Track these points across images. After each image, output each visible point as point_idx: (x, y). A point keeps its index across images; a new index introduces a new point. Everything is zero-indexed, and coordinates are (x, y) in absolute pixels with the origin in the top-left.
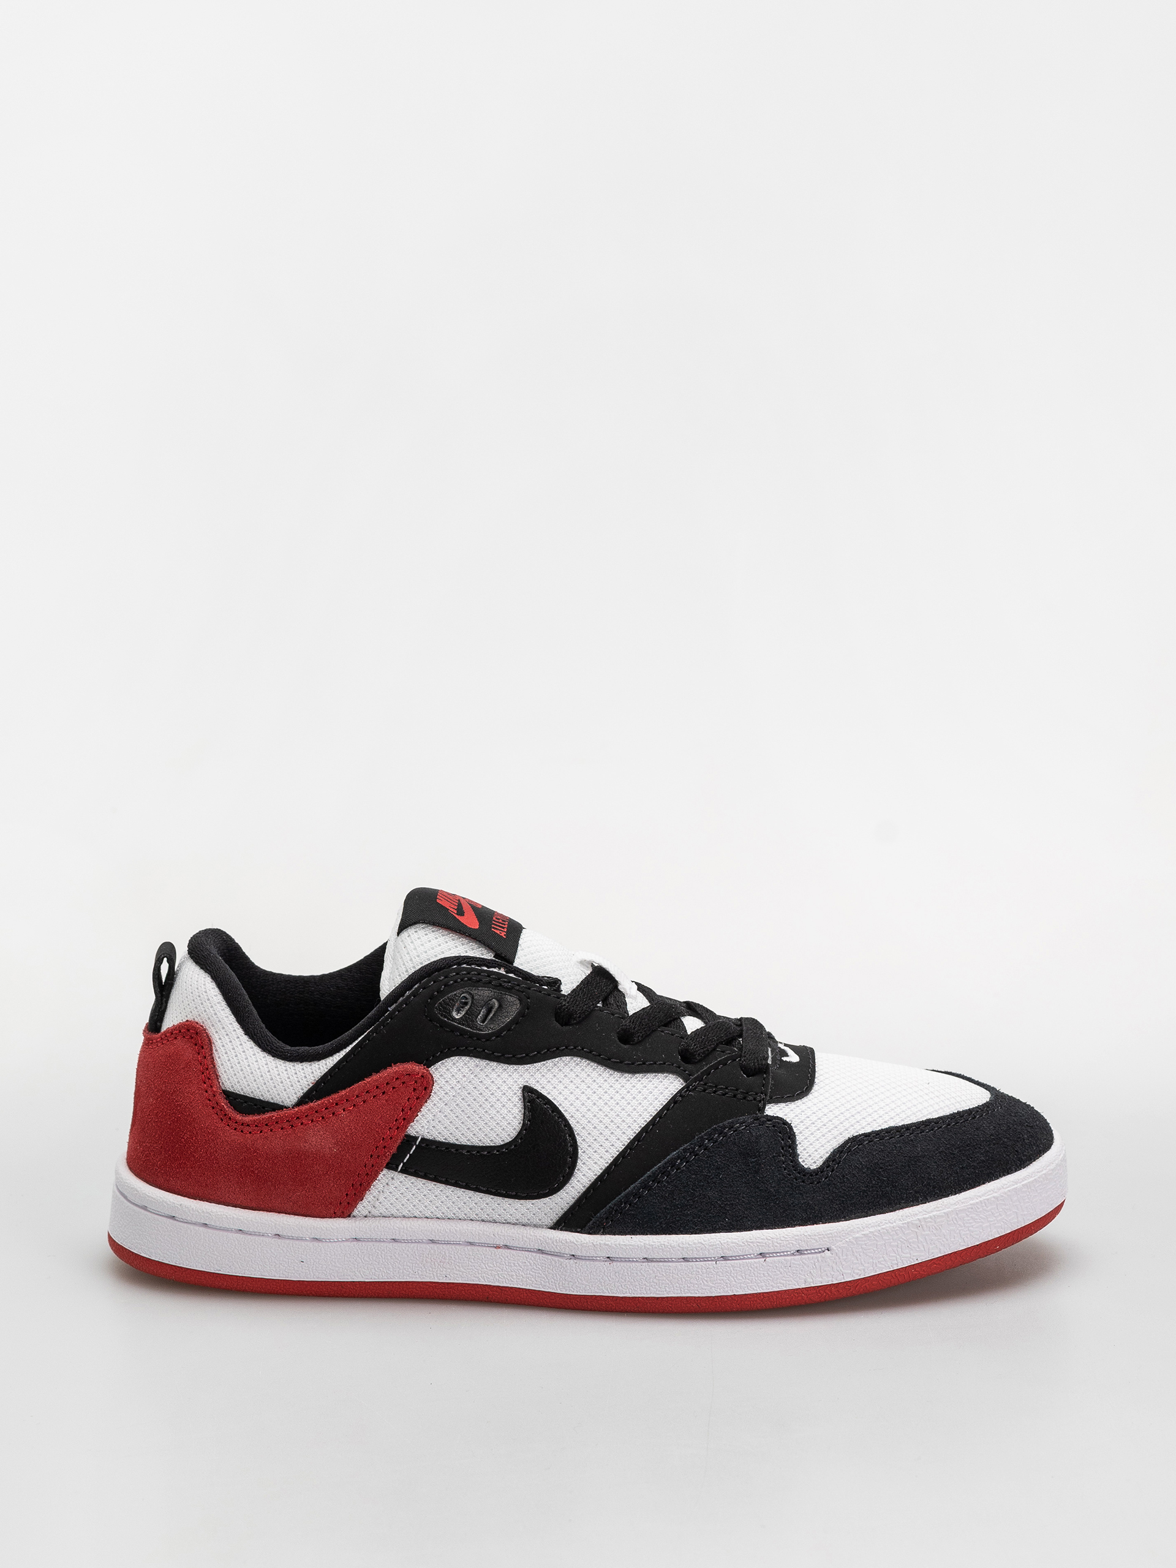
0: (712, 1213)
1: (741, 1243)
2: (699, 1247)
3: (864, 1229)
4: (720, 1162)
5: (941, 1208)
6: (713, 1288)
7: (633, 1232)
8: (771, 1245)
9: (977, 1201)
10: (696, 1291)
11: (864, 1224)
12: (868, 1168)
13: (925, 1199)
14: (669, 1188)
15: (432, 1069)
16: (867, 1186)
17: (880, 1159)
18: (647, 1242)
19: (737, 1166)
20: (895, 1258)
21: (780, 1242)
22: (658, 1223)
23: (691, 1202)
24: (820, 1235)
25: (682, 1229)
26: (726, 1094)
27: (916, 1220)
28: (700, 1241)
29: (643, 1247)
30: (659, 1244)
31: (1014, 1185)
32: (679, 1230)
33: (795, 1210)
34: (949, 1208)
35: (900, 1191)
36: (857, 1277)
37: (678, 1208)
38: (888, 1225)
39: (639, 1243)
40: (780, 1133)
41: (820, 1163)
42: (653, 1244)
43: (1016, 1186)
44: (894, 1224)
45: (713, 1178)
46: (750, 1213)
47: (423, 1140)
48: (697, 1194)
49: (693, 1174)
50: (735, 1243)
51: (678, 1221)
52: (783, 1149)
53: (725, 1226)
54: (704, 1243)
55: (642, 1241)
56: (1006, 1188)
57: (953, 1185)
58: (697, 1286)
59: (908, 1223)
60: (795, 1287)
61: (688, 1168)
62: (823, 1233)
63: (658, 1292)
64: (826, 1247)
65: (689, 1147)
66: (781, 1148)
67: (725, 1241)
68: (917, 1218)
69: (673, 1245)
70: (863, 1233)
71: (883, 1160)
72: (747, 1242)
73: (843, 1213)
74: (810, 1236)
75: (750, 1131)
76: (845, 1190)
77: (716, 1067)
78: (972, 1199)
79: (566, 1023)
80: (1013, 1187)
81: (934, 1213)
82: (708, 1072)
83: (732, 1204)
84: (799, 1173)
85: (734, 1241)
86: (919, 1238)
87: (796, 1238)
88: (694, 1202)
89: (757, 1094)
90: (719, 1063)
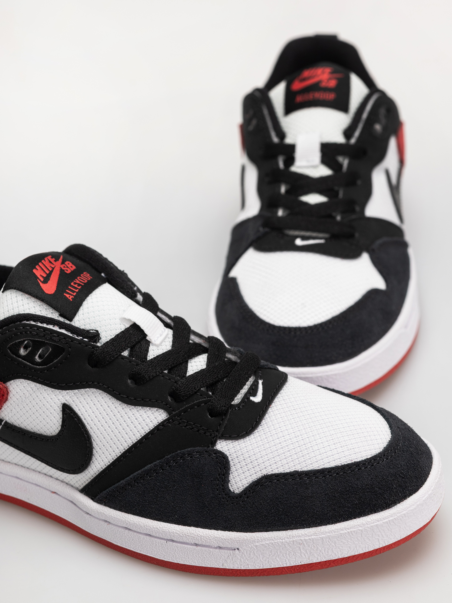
0: (167, 510)
1: (181, 535)
2: (157, 531)
3: (262, 540)
4: (177, 477)
5: (318, 534)
6: (166, 556)
7: (120, 510)
8: (200, 540)
9: (346, 531)
10: (156, 555)
11: (263, 538)
12: (271, 500)
13: (309, 526)
14: (143, 488)
15: (8, 384)
16: (268, 513)
17: (280, 495)
18: (127, 519)
19: (187, 482)
20: (284, 560)
21: (206, 539)
22: (134, 509)
23: (155, 500)
24: (232, 540)
25: (148, 516)
26: (193, 428)
27: (299, 540)
28: (157, 527)
29: (124, 522)
30: (133, 522)
31: (376, 522)
32: (147, 516)
33: (219, 519)
34: (325, 535)
35: (291, 519)
36: (258, 568)
37: (147, 502)
38: (279, 541)
39: (122, 518)
40: (220, 463)
41: (241, 489)
42: (130, 521)
43: (378, 523)
44: (284, 540)
45: (170, 487)
46: (191, 515)
47: (6, 422)
48: (159, 496)
49: (158, 483)
50: (178, 534)
51: (147, 510)
52: (219, 475)
53: (175, 520)
54: (159, 529)
55: (124, 517)
56: (369, 524)
57: (331, 518)
58: (156, 552)
59: (293, 541)
60: (216, 567)
61: (156, 478)
62: (234, 539)
63: (135, 549)
64: (238, 547)
65: (158, 464)
66: (218, 475)
67: (172, 531)
68: (300, 538)
69: (141, 525)
70: (261, 543)
71: (282, 496)
72: (185, 535)
73: (250, 528)
74: (225, 539)
75: (200, 459)
76: (253, 513)
77: (192, 407)
78: (342, 530)
79: (94, 366)
80: (376, 524)
81: (313, 537)
82: (185, 411)
83: (181, 507)
84: (226, 495)
85: (177, 532)
86: (302, 550)
87: (216, 539)
88: (157, 500)
89: (213, 431)
90: (195, 405)
